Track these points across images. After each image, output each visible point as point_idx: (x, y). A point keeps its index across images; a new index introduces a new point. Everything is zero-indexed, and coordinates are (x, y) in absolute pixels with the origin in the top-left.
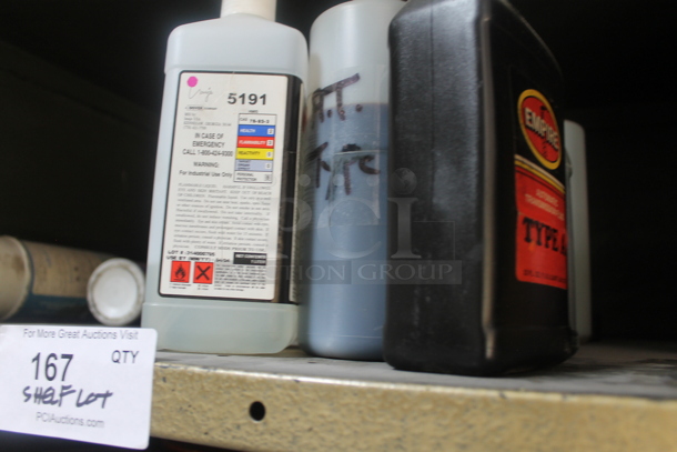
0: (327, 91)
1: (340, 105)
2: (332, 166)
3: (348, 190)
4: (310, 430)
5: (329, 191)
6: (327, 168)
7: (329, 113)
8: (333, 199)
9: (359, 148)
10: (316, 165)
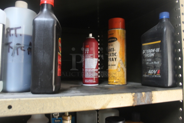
0: (12, 29)
1: (16, 33)
2: (13, 48)
3: (18, 54)
4: (23, 109)
5: (12, 54)
6: (12, 48)
7: (13, 35)
8: (14, 56)
9: (21, 45)
10: (8, 47)
